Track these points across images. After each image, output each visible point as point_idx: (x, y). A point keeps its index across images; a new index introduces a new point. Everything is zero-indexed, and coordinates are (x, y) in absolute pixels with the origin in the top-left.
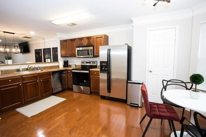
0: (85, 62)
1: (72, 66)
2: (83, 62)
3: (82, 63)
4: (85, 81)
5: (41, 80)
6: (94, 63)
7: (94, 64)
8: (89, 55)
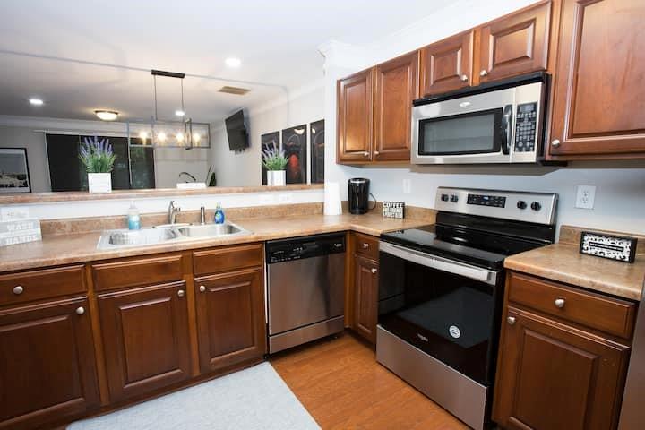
0: (463, 195)
1: (386, 210)
2: (450, 193)
3: (444, 198)
4: (455, 332)
5: (202, 288)
6: (536, 206)
7: (528, 216)
8: (506, 152)
